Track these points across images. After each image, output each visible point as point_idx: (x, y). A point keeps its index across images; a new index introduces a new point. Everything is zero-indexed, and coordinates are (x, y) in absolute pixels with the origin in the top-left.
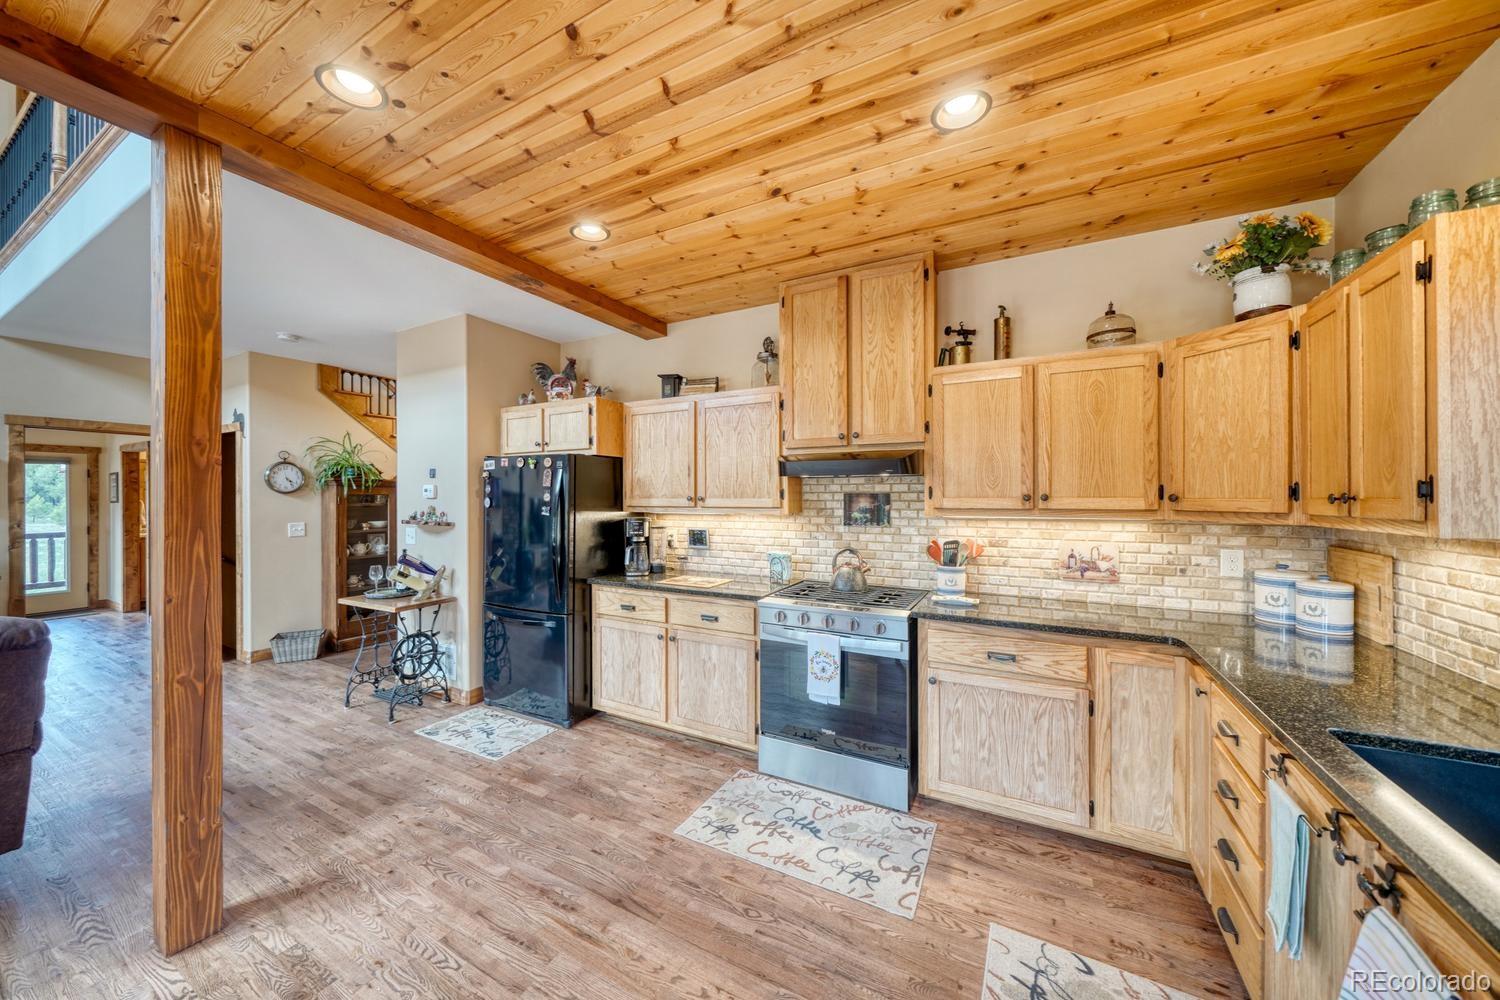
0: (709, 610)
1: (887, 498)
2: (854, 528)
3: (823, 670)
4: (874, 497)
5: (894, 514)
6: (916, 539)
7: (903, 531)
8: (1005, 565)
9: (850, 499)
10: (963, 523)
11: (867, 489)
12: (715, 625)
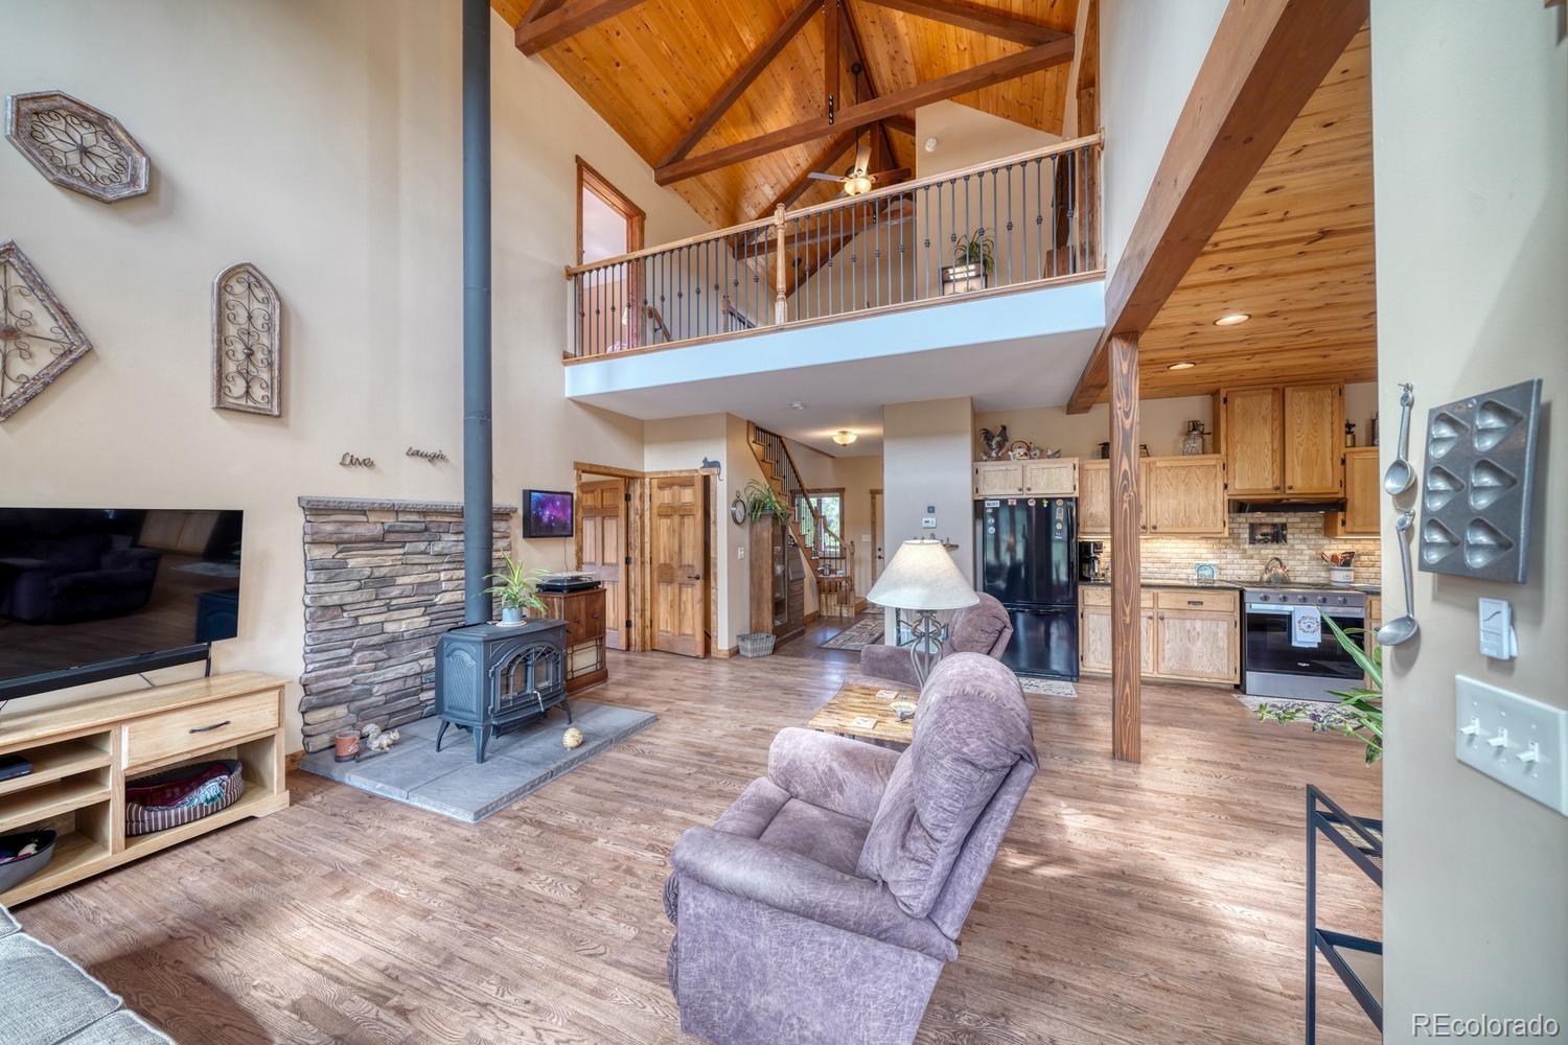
0: (1195, 598)
1: (1284, 526)
2: (1257, 546)
3: (1309, 627)
4: (1274, 525)
5: (1289, 536)
6: (1307, 552)
7: (1296, 547)
8: (1373, 566)
9: (1253, 527)
10: (1342, 542)
11: (1269, 520)
12: (1200, 607)
